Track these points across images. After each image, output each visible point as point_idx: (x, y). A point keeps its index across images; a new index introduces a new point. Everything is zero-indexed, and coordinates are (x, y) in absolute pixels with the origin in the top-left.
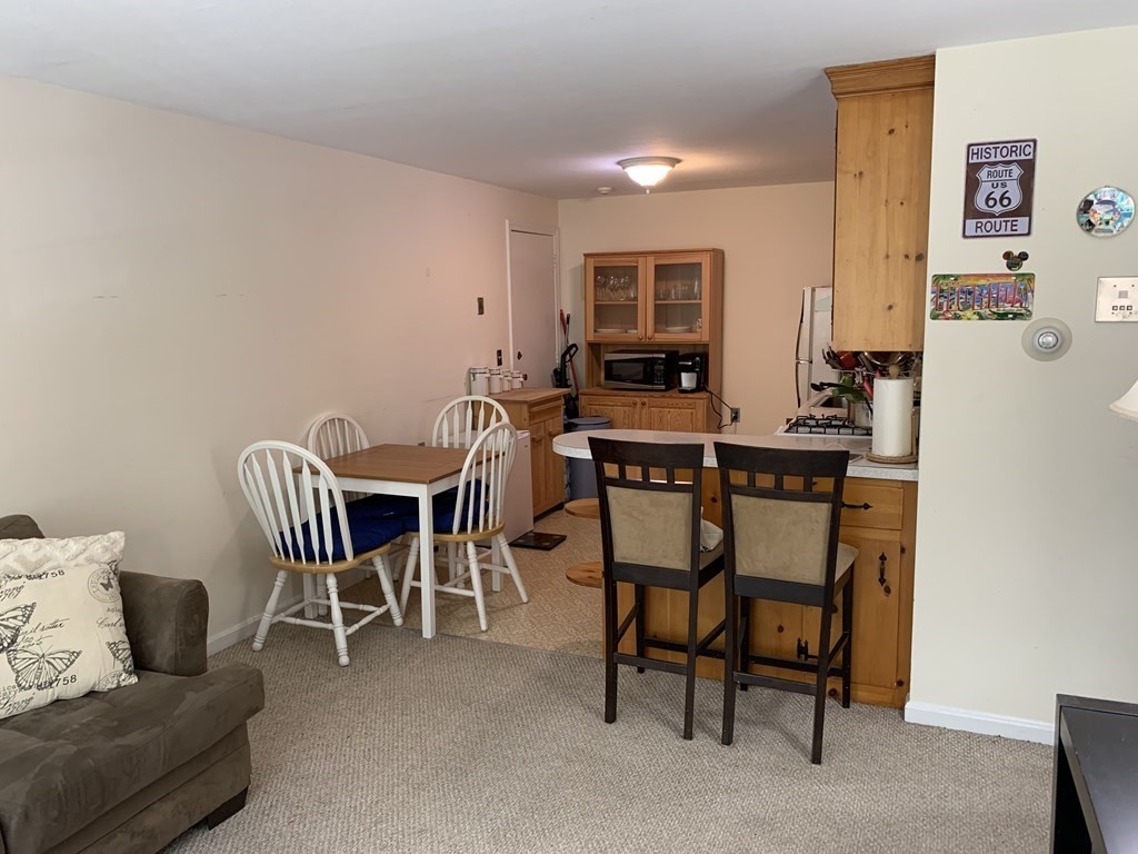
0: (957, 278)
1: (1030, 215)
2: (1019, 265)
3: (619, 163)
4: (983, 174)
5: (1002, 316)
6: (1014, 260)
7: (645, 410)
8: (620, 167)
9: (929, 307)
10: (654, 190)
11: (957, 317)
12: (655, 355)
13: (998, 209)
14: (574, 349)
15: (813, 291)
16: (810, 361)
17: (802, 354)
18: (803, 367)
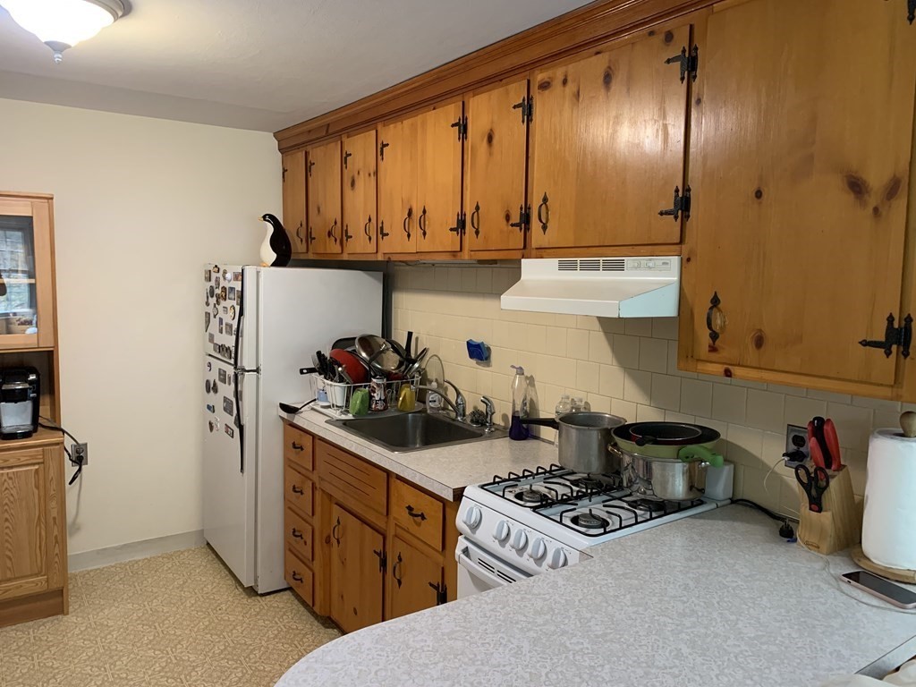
15: (258, 273)
16: (257, 371)
17: (247, 361)
18: (249, 379)
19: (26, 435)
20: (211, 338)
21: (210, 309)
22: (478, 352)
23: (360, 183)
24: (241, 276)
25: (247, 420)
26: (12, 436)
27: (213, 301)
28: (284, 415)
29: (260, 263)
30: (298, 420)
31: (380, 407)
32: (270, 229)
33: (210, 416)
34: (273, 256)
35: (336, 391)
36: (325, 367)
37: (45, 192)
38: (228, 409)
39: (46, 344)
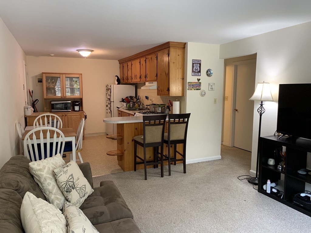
0: (191, 83)
1: (200, 72)
2: (199, 81)
3: (77, 50)
4: (194, 65)
5: (197, 89)
6: (199, 80)
7: (66, 117)
8: (77, 51)
9: (187, 88)
10: (87, 58)
11: (191, 90)
12: (68, 102)
13: (196, 71)
14: (37, 101)
15: (113, 86)
16: (113, 102)
17: (112, 100)
18: (112, 103)
19: (78, 111)
20: (107, 97)
21: (107, 92)
22: (147, 98)
23: (129, 70)
24: (111, 86)
25: (112, 110)
26: (76, 111)
27: (107, 91)
28: (118, 109)
29: (115, 84)
30: (119, 109)
31: (132, 107)
32: (117, 78)
33: (107, 111)
34: (117, 83)
35: (125, 104)
36: (123, 101)
37: (81, 73)
38: (109, 109)
39: (81, 97)
